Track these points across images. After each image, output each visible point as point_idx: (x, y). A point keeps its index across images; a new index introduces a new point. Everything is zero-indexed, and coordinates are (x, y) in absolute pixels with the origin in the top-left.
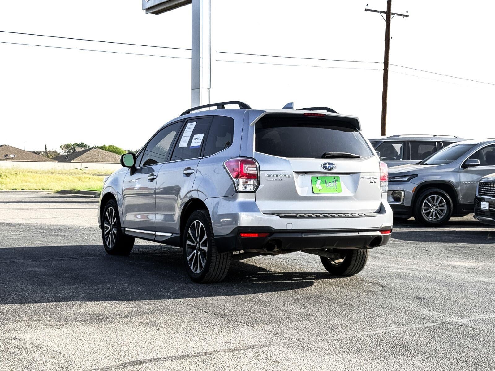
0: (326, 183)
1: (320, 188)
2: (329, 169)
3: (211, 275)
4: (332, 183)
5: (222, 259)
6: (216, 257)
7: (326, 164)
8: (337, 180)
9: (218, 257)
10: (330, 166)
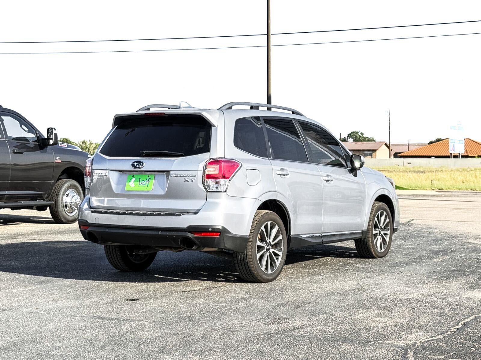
1: (133, 185)
2: (137, 167)
4: (145, 182)
5: (111, 249)
7: (134, 162)
8: (151, 178)
10: (138, 165)
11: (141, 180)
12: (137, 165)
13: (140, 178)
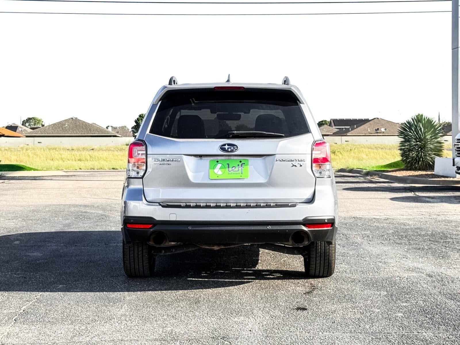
0: (229, 167)
1: (220, 173)
2: (229, 151)
3: (129, 268)
4: (237, 168)
5: (136, 252)
6: (128, 249)
7: (225, 145)
8: (244, 164)
9: (132, 249)
10: (230, 148)
11: (230, 166)
12: (228, 149)
13: (228, 164)
